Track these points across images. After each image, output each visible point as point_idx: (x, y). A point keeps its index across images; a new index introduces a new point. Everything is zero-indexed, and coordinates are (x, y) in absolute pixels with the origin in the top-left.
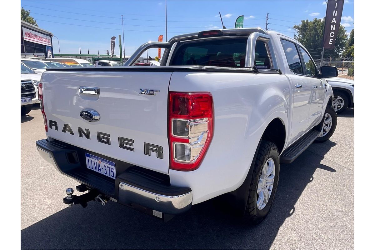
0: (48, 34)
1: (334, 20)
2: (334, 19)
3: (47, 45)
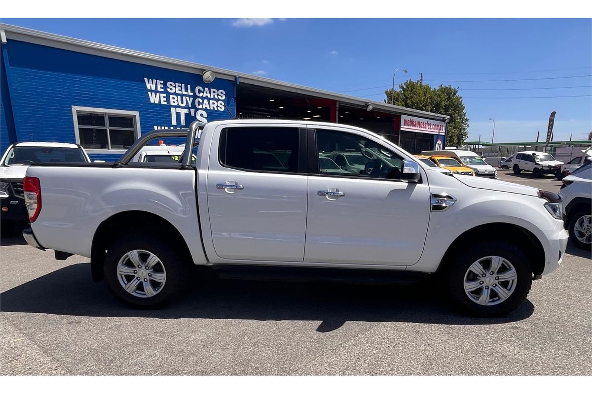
0: (442, 119)
3: (437, 133)
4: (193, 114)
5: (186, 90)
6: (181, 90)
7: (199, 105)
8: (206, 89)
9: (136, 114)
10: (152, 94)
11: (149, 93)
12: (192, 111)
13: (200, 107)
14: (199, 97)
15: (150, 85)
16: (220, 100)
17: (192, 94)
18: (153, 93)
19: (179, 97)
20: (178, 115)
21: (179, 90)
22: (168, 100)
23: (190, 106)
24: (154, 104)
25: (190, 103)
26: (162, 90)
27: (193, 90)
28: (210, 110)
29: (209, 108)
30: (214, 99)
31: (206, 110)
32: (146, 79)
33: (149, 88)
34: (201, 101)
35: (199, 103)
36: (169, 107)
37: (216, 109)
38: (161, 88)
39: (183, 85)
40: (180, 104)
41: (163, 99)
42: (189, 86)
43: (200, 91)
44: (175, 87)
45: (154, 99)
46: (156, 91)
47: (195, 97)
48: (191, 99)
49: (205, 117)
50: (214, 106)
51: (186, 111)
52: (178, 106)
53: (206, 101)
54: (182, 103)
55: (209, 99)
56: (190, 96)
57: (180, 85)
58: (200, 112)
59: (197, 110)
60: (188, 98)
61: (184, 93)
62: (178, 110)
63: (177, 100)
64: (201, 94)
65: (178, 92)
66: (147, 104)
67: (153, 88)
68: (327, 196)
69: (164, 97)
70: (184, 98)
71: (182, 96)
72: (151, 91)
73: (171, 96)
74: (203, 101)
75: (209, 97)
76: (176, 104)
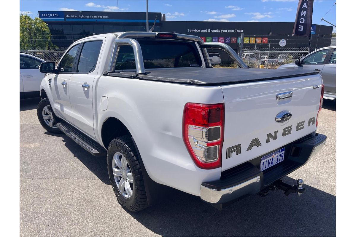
1: (305, 6)
2: (305, 4)
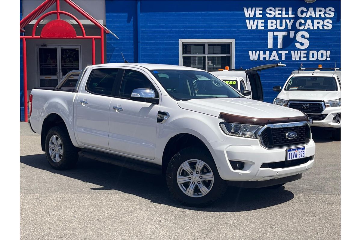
4: (292, 36)
5: (287, 13)
6: (281, 14)
7: (300, 26)
8: (311, 9)
9: (233, 41)
10: (250, 21)
11: (247, 21)
12: (292, 33)
13: (302, 28)
14: (301, 18)
15: (249, 13)
16: (326, 18)
17: (293, 16)
18: (252, 21)
19: (278, 21)
20: (275, 38)
21: (279, 14)
22: (266, 25)
23: (290, 28)
24: (251, 30)
25: (290, 25)
26: (261, 16)
27: (295, 12)
28: (314, 30)
29: (312, 28)
30: (320, 18)
31: (308, 30)
32: (245, 9)
33: (247, 16)
34: (303, 22)
35: (301, 24)
36: (266, 31)
37: (321, 28)
38: (260, 14)
39: (284, 9)
40: (279, 28)
41: (260, 25)
42: (290, 9)
43: (302, 12)
44: (275, 11)
45: (251, 25)
46: (255, 18)
47: (296, 18)
48: (292, 21)
49: (306, 38)
50: (318, 25)
51: (285, 33)
52: (276, 30)
53: (309, 21)
54: (281, 26)
55: (312, 19)
56: (290, 19)
57: (280, 8)
58: (300, 33)
59: (297, 31)
60: (288, 21)
61: (284, 16)
62: (276, 33)
63: (276, 24)
64: (304, 15)
65: (277, 16)
66: (244, 31)
67: (252, 16)
68: (116, 110)
69: (262, 23)
70: (284, 21)
71: (281, 19)
72: (249, 18)
73: (269, 21)
74: (306, 22)
75: (314, 16)
76: (274, 27)
